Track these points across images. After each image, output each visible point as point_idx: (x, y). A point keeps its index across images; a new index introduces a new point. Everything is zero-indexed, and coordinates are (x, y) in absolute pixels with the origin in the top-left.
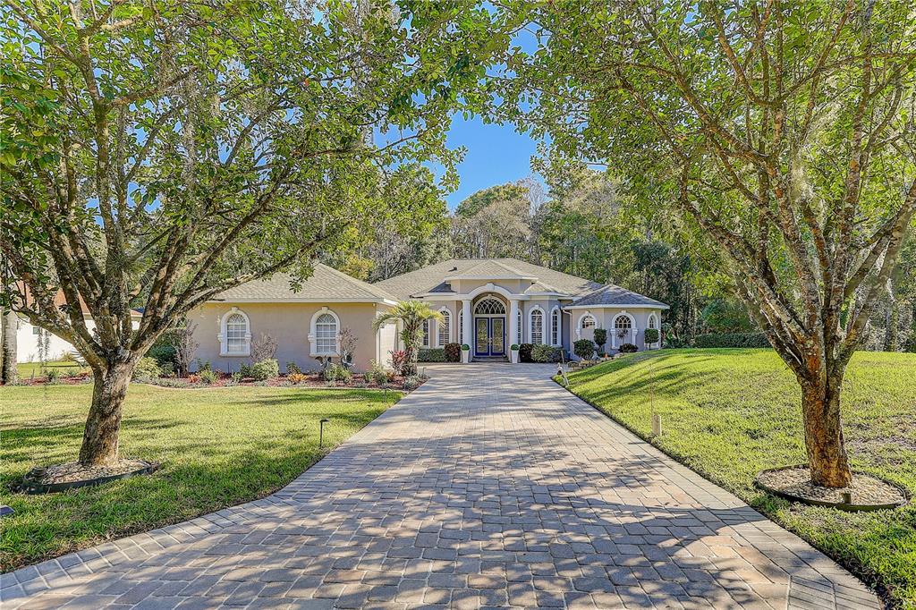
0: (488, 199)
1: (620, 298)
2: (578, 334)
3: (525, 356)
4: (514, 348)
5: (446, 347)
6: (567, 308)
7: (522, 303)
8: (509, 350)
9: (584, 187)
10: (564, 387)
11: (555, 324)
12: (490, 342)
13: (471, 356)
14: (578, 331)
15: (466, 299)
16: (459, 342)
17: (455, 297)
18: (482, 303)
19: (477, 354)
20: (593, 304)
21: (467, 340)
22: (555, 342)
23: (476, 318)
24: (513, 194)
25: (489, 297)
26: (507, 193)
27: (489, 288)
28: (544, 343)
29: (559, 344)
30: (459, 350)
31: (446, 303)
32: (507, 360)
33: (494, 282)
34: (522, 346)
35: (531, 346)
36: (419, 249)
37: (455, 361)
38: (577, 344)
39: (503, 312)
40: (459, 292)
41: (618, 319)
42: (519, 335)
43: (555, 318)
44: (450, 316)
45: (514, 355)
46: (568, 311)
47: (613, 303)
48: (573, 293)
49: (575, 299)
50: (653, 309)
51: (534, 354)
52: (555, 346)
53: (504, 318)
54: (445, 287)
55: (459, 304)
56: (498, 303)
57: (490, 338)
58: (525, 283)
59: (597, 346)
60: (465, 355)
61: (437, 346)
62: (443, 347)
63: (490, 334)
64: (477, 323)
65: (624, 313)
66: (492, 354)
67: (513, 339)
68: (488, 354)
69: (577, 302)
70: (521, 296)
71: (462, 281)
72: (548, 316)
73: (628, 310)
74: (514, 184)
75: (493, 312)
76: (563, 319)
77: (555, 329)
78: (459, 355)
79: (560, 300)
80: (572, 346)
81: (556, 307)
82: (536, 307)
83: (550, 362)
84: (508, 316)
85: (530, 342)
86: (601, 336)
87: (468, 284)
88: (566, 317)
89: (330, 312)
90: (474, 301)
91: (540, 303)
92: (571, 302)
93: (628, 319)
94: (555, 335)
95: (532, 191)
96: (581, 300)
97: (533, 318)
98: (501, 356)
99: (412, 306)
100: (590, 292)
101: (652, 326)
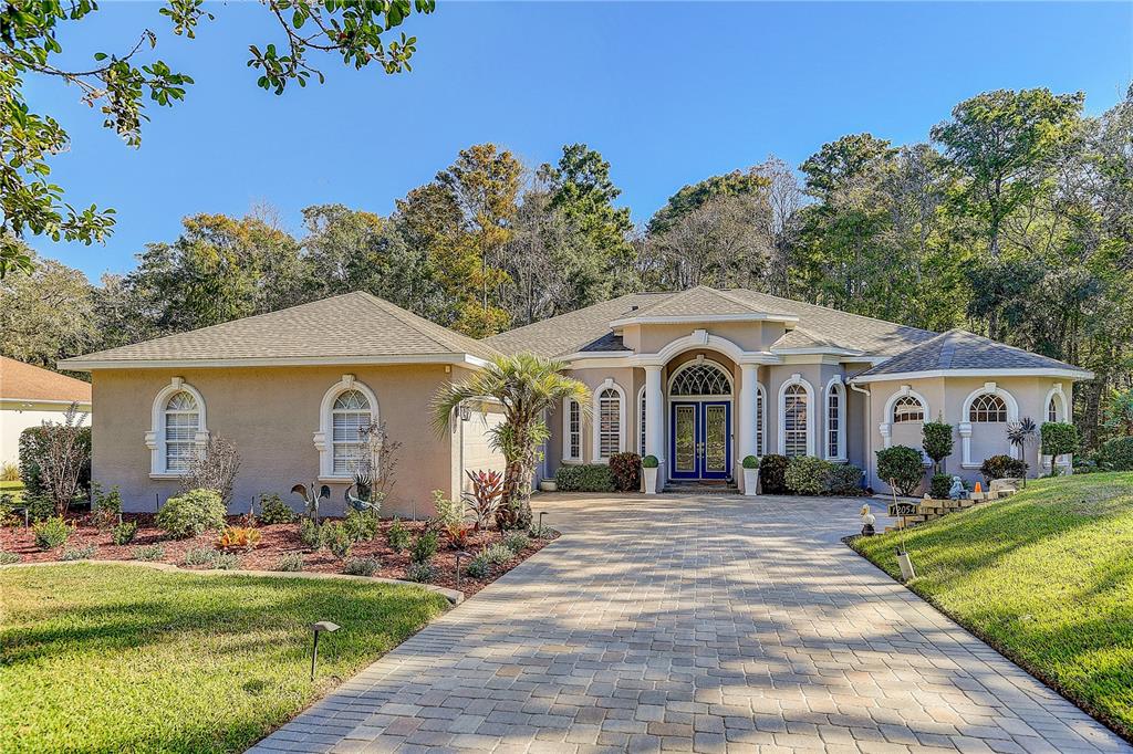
0: (699, 197)
1: (980, 356)
2: (883, 434)
3: (773, 480)
4: (748, 463)
5: (613, 460)
6: (861, 379)
7: (765, 372)
8: (740, 467)
9: (869, 170)
10: (900, 580)
11: (834, 413)
12: (701, 450)
13: (663, 481)
14: (884, 428)
15: (653, 363)
16: (639, 453)
17: (631, 360)
18: (684, 372)
19: (675, 475)
20: (920, 369)
21: (654, 446)
22: (834, 452)
23: (674, 404)
24: (743, 187)
25: (699, 361)
26: (733, 187)
27: (698, 340)
28: (811, 452)
29: (842, 456)
30: (638, 468)
31: (612, 373)
32: (734, 488)
33: (709, 328)
34: (766, 460)
35: (784, 459)
36: (583, 290)
37: (630, 490)
38: (885, 457)
39: (727, 389)
40: (638, 349)
41: (976, 402)
42: (759, 437)
43: (834, 402)
44: (622, 399)
45: (750, 480)
46: (862, 386)
47: (966, 365)
48: (871, 347)
49: (876, 361)
50: (1055, 380)
51: (792, 477)
52: (834, 460)
53: (728, 403)
54: (613, 342)
55: (639, 373)
56: (716, 372)
57: (701, 444)
58: (772, 329)
59: (927, 461)
60: (650, 477)
61: (596, 459)
62: (606, 461)
63: (700, 435)
64: (674, 413)
65: (990, 388)
66: (705, 475)
67: (746, 446)
68: (696, 475)
69: (881, 367)
70: (765, 355)
71: (644, 327)
72: (819, 397)
73: (1000, 381)
74: (745, 173)
75: (706, 392)
76: (849, 404)
77: (834, 425)
78: (638, 477)
79: (844, 364)
80: (873, 462)
81: (837, 379)
82: (795, 379)
83: (824, 494)
84: (737, 398)
85: (781, 451)
86: (940, 439)
87: (655, 333)
88: (856, 399)
89: (359, 387)
90: (669, 367)
91: (802, 370)
92: (866, 368)
93: (1000, 401)
94: (834, 437)
95: (777, 185)
96: (889, 363)
97: (788, 401)
98: (721, 479)
99: (519, 366)
100: (907, 348)
101: (1053, 417)
